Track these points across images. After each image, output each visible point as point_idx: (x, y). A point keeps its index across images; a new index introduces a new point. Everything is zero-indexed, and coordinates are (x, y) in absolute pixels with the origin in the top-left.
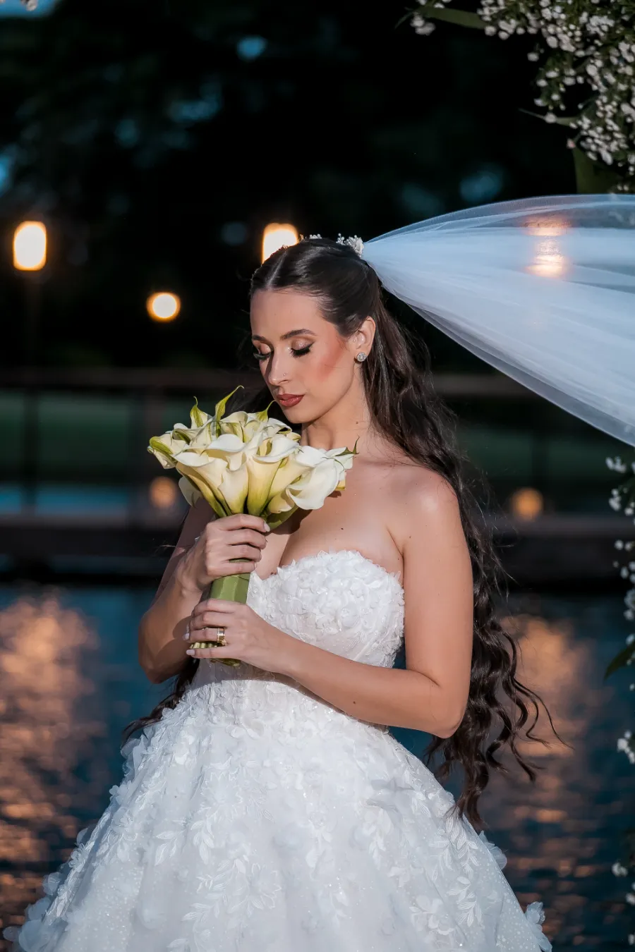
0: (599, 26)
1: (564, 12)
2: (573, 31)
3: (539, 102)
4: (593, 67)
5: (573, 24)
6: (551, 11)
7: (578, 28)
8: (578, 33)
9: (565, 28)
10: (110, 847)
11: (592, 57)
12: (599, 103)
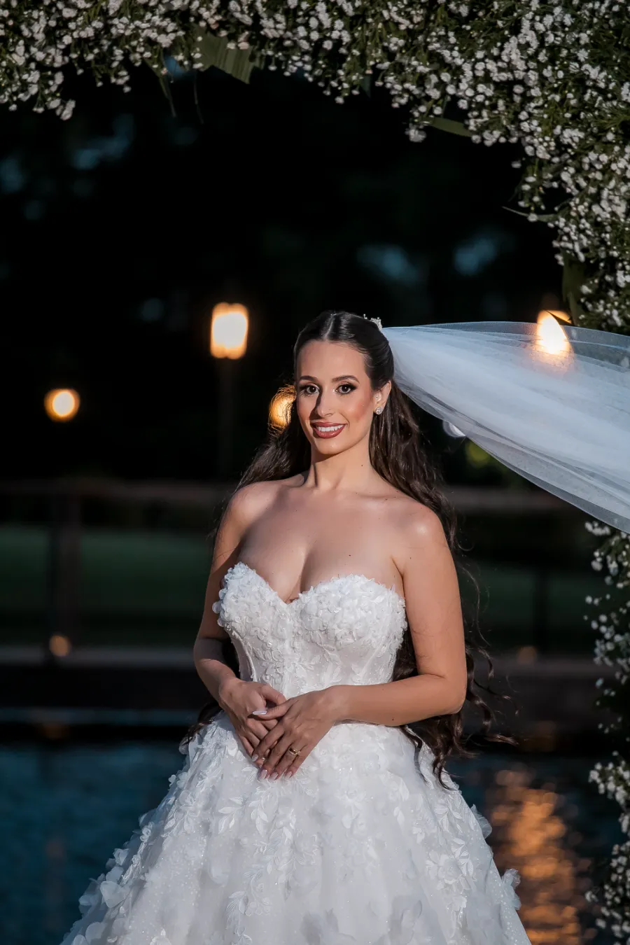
0: (571, 138)
1: (540, 125)
2: (548, 142)
3: (522, 204)
4: (567, 173)
5: (548, 136)
6: (529, 124)
7: (553, 140)
8: (553, 144)
9: (541, 140)
10: (176, 823)
11: (566, 165)
12: (572, 204)
